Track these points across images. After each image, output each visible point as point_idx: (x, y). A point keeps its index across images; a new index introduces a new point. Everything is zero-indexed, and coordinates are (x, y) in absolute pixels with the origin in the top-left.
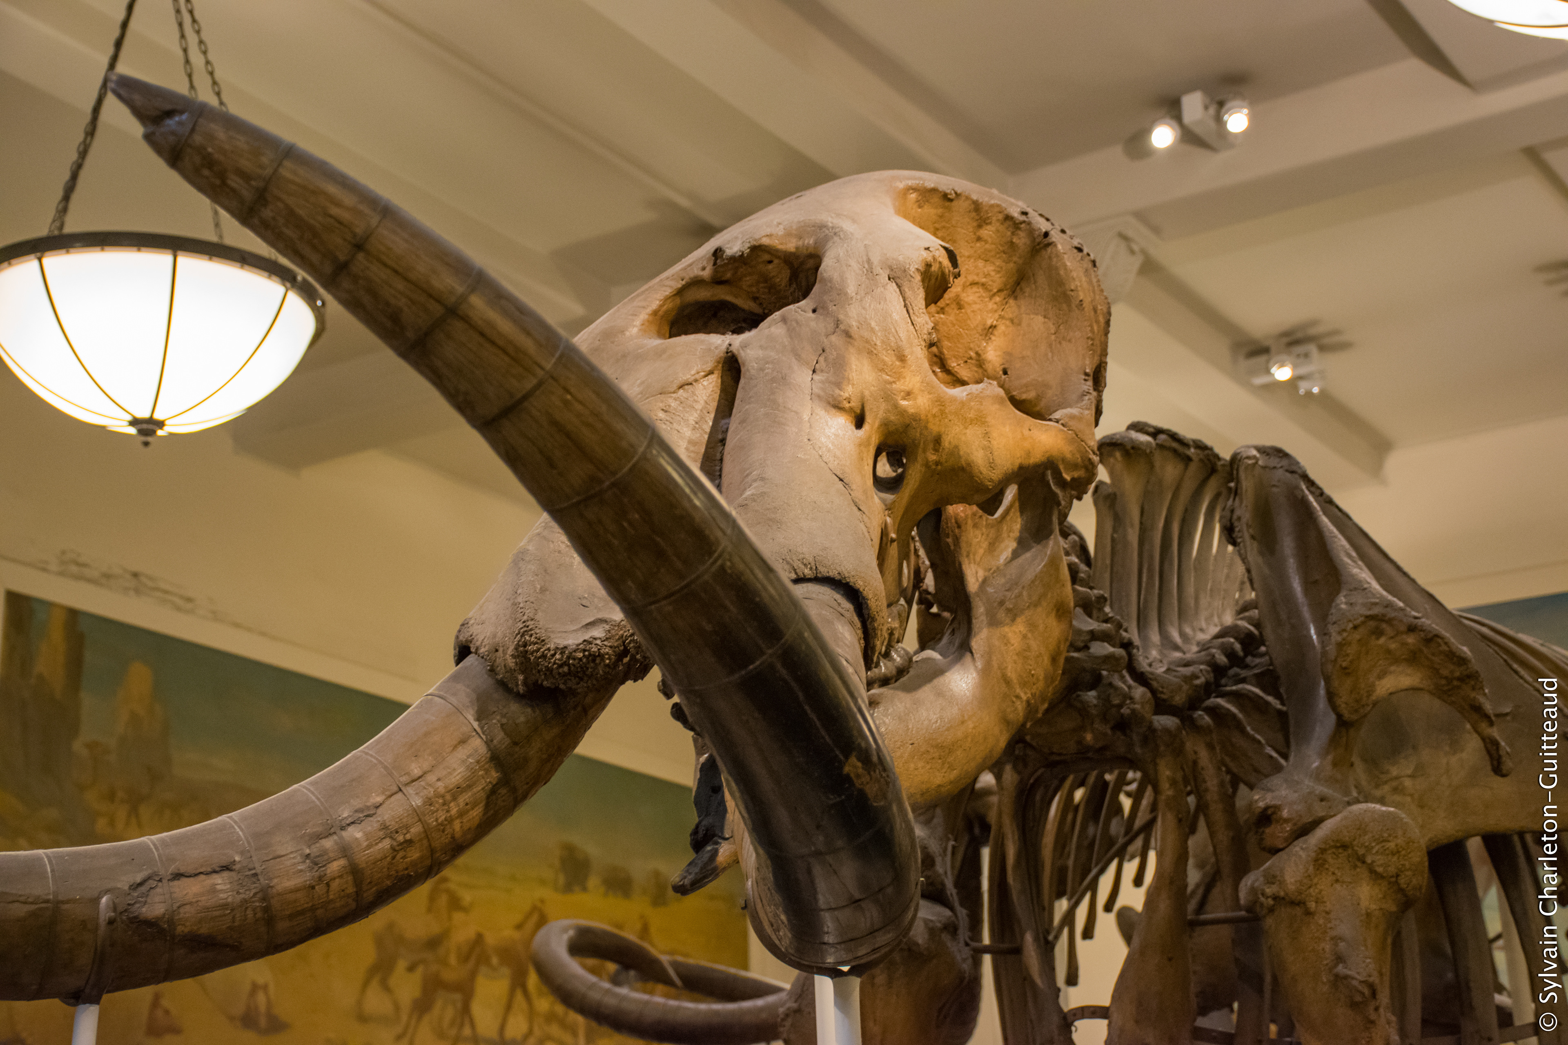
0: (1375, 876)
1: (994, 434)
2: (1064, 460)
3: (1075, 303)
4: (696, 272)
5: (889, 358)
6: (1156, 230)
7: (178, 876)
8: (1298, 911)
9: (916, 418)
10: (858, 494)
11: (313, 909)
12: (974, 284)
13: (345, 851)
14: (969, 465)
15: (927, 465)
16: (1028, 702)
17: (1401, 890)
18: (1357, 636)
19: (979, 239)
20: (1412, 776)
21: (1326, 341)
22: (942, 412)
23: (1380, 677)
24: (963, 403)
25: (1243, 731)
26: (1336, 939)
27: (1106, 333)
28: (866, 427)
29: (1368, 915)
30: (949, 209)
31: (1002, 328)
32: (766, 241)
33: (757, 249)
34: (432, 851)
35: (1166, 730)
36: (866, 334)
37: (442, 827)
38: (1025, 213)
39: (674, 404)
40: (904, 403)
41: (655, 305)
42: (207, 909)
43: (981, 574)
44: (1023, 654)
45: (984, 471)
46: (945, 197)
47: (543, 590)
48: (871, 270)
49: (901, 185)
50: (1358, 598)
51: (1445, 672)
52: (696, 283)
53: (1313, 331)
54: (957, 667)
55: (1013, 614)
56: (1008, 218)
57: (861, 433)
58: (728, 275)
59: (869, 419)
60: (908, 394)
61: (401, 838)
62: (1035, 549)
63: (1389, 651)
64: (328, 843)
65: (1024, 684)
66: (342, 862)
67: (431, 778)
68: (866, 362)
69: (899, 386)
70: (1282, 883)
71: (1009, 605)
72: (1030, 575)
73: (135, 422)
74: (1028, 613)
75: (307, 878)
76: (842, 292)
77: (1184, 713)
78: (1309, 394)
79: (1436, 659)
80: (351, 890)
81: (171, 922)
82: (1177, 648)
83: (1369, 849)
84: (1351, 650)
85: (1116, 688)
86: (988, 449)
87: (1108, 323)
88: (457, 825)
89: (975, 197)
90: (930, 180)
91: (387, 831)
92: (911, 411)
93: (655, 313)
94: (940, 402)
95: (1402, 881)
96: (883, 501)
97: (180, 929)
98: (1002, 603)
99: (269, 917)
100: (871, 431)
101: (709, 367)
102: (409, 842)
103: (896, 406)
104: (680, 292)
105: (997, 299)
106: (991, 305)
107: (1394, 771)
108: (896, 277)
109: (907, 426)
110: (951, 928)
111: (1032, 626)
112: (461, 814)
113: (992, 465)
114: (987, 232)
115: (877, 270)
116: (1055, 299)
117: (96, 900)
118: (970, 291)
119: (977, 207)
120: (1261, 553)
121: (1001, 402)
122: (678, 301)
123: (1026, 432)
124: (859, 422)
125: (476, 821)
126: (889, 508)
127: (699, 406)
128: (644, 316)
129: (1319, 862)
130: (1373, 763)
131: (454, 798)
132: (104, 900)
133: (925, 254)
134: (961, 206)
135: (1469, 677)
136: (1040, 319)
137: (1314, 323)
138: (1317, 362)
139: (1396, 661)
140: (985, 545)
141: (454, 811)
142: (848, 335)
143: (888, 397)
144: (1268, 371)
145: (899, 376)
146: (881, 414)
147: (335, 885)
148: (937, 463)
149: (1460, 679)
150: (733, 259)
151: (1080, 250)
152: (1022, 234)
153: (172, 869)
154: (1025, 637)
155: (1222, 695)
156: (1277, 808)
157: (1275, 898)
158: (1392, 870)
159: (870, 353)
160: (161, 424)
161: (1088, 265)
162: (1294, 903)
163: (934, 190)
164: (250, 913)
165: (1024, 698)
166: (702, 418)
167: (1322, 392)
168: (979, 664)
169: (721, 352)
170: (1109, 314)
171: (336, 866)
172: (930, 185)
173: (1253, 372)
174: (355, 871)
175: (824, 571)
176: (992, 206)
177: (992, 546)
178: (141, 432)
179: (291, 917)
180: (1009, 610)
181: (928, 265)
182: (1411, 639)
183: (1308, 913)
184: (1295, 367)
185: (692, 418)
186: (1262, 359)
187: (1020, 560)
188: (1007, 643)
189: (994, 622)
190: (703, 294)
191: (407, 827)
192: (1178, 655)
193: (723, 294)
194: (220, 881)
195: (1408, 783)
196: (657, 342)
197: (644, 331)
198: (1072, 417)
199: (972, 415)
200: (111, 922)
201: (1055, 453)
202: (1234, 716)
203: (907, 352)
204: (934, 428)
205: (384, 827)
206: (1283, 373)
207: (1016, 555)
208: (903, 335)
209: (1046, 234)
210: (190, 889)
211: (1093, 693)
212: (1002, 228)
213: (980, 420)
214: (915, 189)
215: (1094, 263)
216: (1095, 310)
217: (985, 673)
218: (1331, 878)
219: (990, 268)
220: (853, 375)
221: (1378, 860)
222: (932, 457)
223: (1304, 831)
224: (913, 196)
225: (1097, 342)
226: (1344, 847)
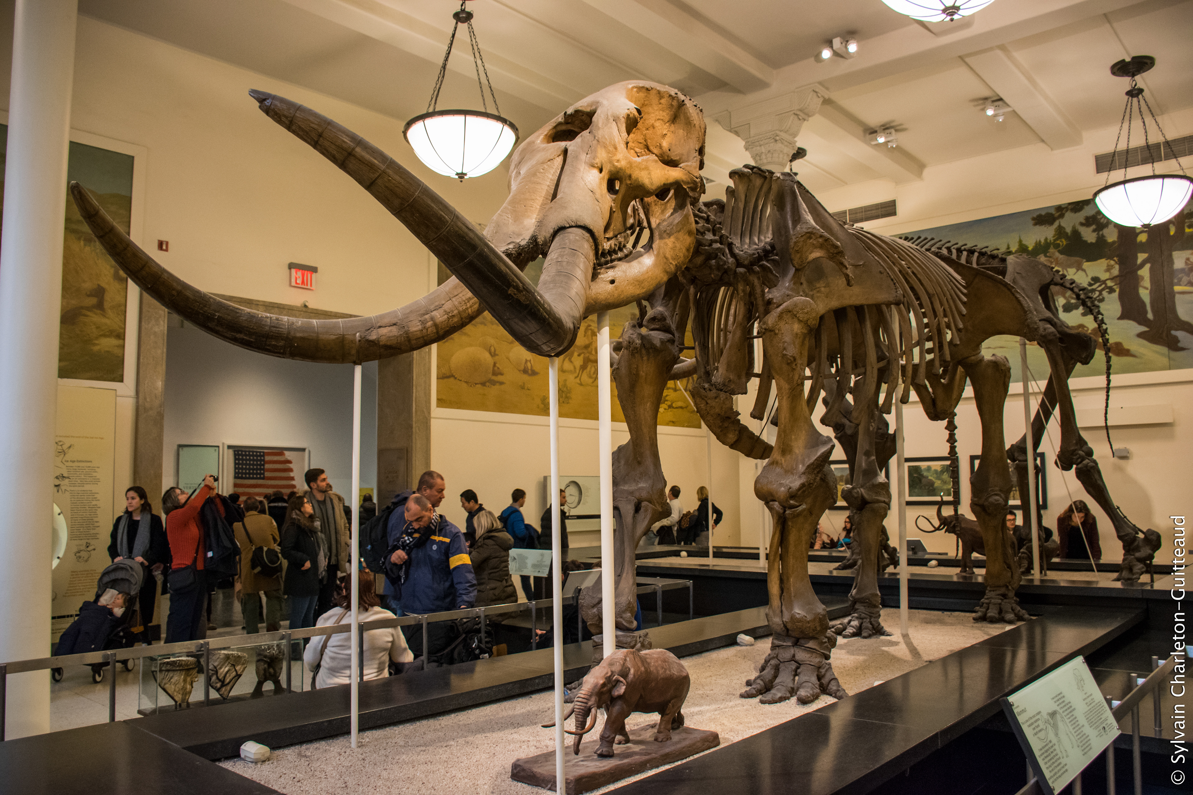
0: (800, 321)
1: (653, 173)
2: (683, 181)
3: (692, 125)
4: (560, 120)
5: (611, 148)
6: (827, 89)
7: (380, 327)
8: (772, 333)
9: (621, 169)
10: (598, 196)
11: (423, 337)
12: (658, 119)
13: (432, 319)
14: (643, 184)
15: (627, 185)
16: (676, 265)
17: (808, 326)
18: (802, 239)
19: (660, 103)
20: (825, 287)
21: (898, 128)
22: (631, 166)
23: (810, 254)
24: (639, 163)
25: (772, 273)
26: (784, 342)
27: (705, 135)
28: (603, 173)
29: (797, 334)
30: (649, 93)
31: (669, 134)
32: (580, 109)
33: (577, 112)
34: (462, 318)
35: (741, 273)
36: (604, 141)
37: (464, 311)
38: (676, 94)
39: (546, 166)
40: (616, 164)
41: (545, 133)
42: (389, 337)
43: (658, 222)
44: (674, 248)
45: (649, 186)
46: (647, 89)
47: (496, 233)
48: (607, 118)
49: (630, 86)
50: (804, 226)
51: (831, 251)
52: (560, 124)
53: (892, 124)
54: (647, 254)
55: (669, 235)
56: (670, 96)
57: (602, 175)
58: (570, 121)
59: (604, 170)
60: (618, 161)
61: (451, 315)
62: (680, 212)
63: (813, 244)
64: (427, 317)
65: (674, 259)
66: (431, 322)
67: (461, 295)
68: (603, 150)
69: (615, 158)
70: (767, 324)
71: (668, 232)
72: (676, 221)
73: (457, 174)
74: (675, 235)
75: (420, 327)
76: (597, 126)
77: (749, 267)
78: (892, 147)
79: (829, 247)
80: (435, 331)
81: (378, 341)
82: (756, 244)
83: (798, 312)
84: (800, 244)
85: (722, 259)
86: (650, 179)
87: (705, 132)
88: (470, 310)
89: (658, 89)
90: (642, 83)
91: (446, 313)
92: (619, 166)
93: (546, 135)
94: (630, 163)
95: (809, 322)
96: (612, 198)
97: (381, 343)
98: (665, 231)
99: (409, 340)
100: (605, 174)
101: (559, 153)
102: (454, 316)
103: (614, 165)
104: (555, 127)
105: (667, 124)
106: (665, 127)
107: (818, 286)
108: (616, 120)
109: (618, 172)
110: (672, 341)
111: (677, 239)
112: (471, 307)
113: (652, 184)
114: (663, 101)
115: (610, 117)
116: (686, 124)
117: (355, 334)
118: (657, 122)
119: (659, 92)
120: (778, 210)
121: (656, 161)
122: (554, 130)
123: (666, 172)
124: (601, 171)
125: (476, 309)
126: (614, 200)
127: (555, 167)
128: (542, 137)
129: (780, 317)
130: (810, 282)
131: (468, 302)
132: (358, 334)
133: (627, 111)
134: (653, 92)
135: (839, 253)
136: (682, 131)
137: (893, 121)
138: (894, 136)
139: (816, 248)
140: (660, 211)
141: (468, 305)
142: (598, 141)
143: (611, 162)
144: (876, 139)
145: (615, 155)
146: (608, 168)
147: (429, 330)
148: (631, 184)
149: (836, 253)
150: (569, 115)
151: (696, 106)
152: (675, 101)
153: (379, 325)
154: (674, 243)
155: (767, 261)
156: (772, 299)
157: (765, 329)
158: (805, 319)
159: (605, 147)
160: (466, 174)
161: (698, 111)
162: (771, 331)
163: (643, 87)
164: (403, 338)
165: (674, 263)
166: (556, 171)
167: (897, 146)
168: (655, 253)
169: (563, 148)
170: (706, 128)
171: (430, 324)
172: (641, 85)
173: (872, 140)
174: (435, 325)
175: (579, 224)
176: (665, 92)
177: (663, 212)
178: (459, 177)
179: (416, 339)
180: (668, 234)
181: (628, 115)
182: (820, 240)
183: (776, 334)
184: (886, 138)
185: (552, 171)
186: (875, 134)
187: (674, 216)
188: (667, 245)
189: (661, 238)
190: (564, 128)
191: (453, 311)
192: (757, 247)
193: (569, 127)
194: (394, 328)
195: (823, 289)
196: (545, 145)
197: (542, 142)
198: (687, 166)
199: (643, 167)
200: (360, 341)
201: (679, 178)
202: (769, 267)
203: (618, 146)
204: (628, 172)
205: (445, 311)
206: (881, 140)
207: (672, 214)
208: (616, 140)
209: (683, 101)
210: (384, 331)
211: (714, 261)
212: (668, 99)
213: (646, 168)
214: (636, 87)
215: (701, 111)
216: (700, 127)
217: (657, 256)
218: (784, 322)
219: (665, 114)
220: (599, 155)
221: (801, 316)
222: (629, 182)
223: (778, 307)
224: (635, 90)
225: (701, 139)
226: (790, 312)
